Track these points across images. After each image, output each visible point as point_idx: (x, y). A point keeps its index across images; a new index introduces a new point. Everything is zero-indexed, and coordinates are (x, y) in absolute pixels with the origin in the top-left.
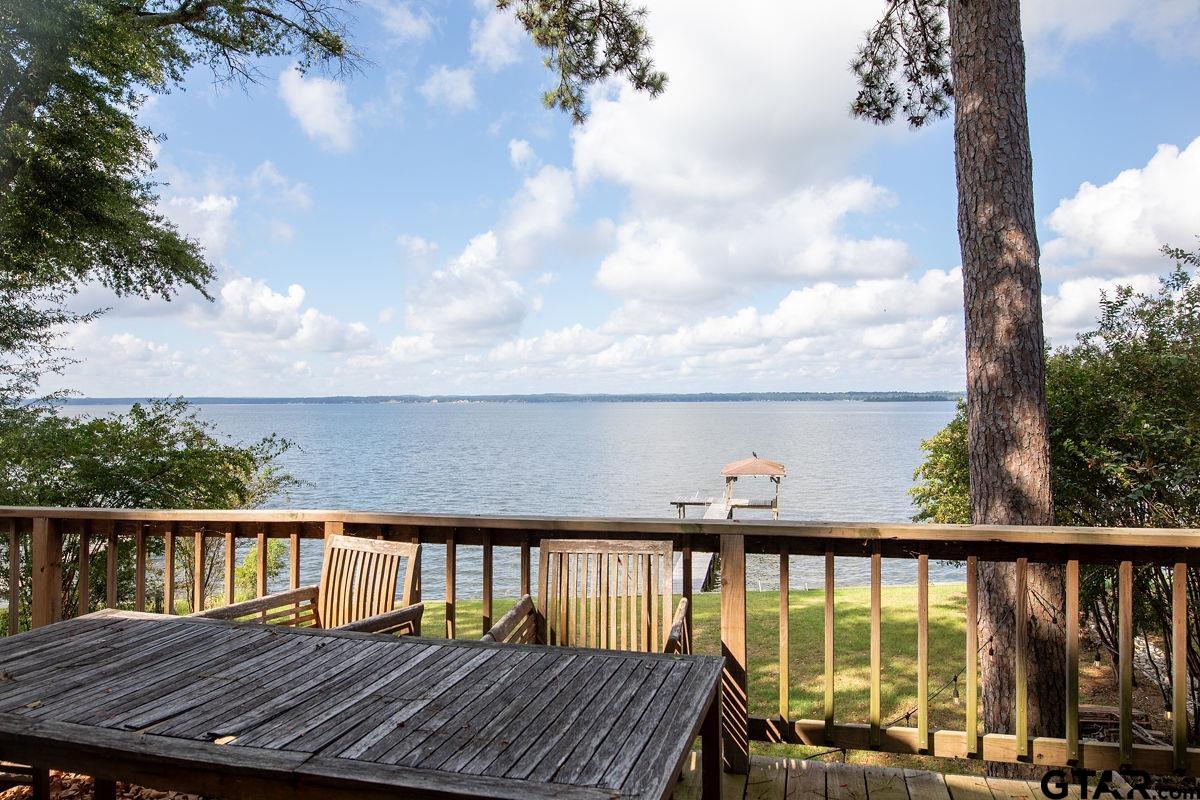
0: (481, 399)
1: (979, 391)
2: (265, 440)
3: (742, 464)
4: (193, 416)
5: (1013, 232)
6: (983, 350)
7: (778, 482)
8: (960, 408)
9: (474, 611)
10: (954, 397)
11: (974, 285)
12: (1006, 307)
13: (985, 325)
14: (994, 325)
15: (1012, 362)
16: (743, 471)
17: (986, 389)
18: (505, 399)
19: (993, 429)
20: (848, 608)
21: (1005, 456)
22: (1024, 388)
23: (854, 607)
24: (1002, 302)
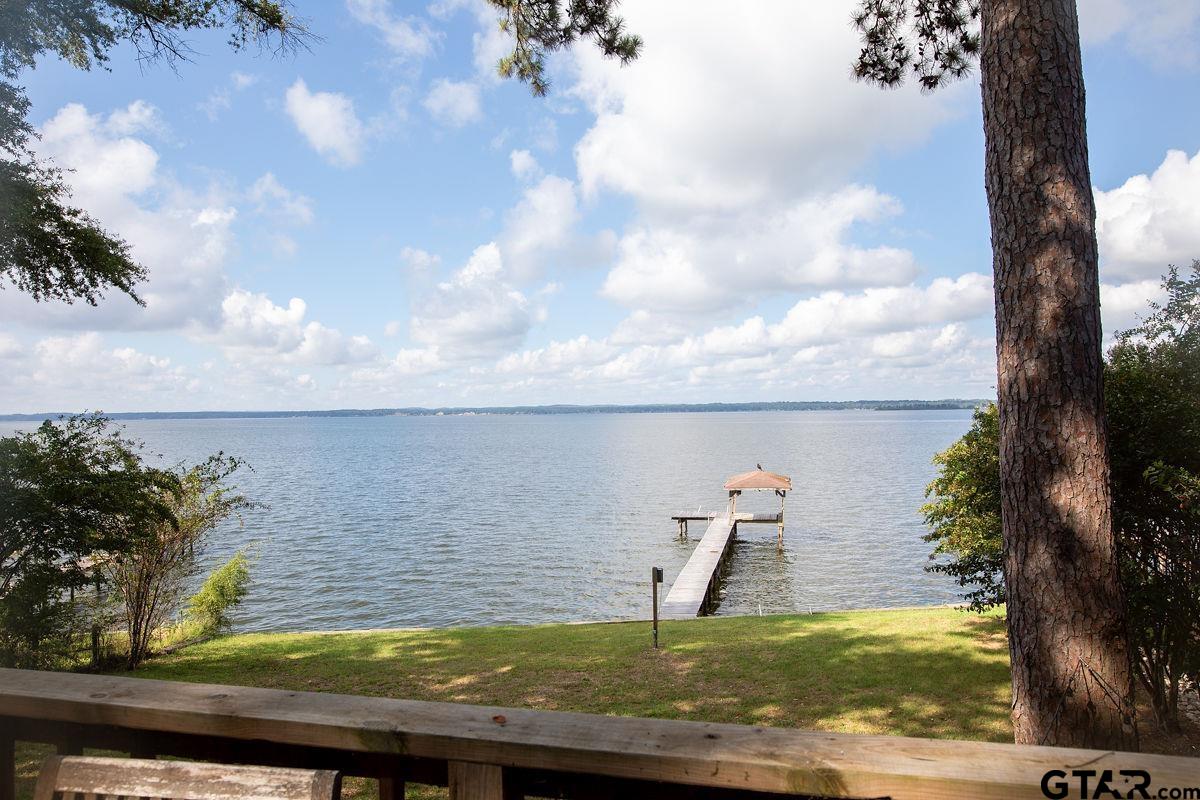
0: (486, 410)
1: (1015, 398)
2: (211, 459)
3: (745, 476)
4: (116, 435)
5: (1060, 185)
6: (1021, 344)
7: (784, 496)
8: (976, 418)
9: (448, 642)
10: (966, 405)
11: (1007, 258)
12: (1052, 285)
13: (1022, 310)
14: (1035, 310)
15: (1060, 358)
16: (746, 484)
17: (1024, 396)
18: (512, 411)
19: (1035, 449)
20: (855, 636)
21: (1051, 486)
22: (1077, 395)
23: (860, 635)
24: (1046, 278)
